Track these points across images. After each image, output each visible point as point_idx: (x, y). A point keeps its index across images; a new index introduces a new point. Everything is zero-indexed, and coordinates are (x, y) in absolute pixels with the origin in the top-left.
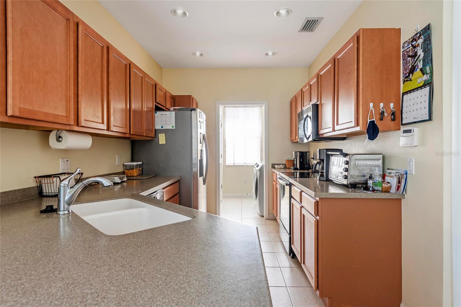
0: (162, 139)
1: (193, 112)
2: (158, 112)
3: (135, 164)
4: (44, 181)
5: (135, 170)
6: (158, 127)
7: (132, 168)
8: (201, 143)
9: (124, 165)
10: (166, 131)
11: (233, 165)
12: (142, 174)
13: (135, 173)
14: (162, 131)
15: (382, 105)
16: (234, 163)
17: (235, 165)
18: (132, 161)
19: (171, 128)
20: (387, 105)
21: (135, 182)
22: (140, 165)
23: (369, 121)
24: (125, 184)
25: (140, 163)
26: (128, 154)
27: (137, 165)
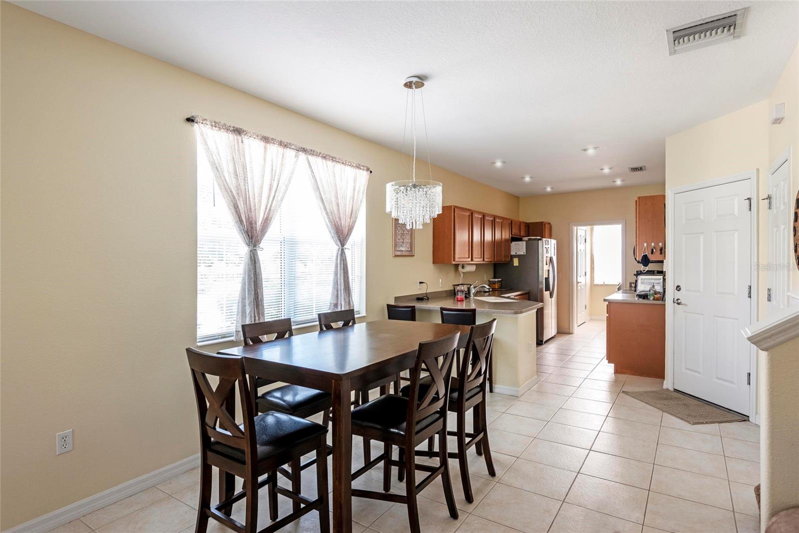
0: (516, 262)
1: (539, 241)
2: (513, 243)
3: (497, 280)
4: (456, 287)
5: (496, 284)
6: (513, 253)
7: (494, 283)
8: (547, 264)
9: (489, 281)
10: (519, 256)
11: (603, 283)
12: (501, 287)
13: (497, 286)
14: (516, 256)
15: (653, 244)
16: (604, 282)
17: (605, 283)
18: (495, 278)
19: (523, 254)
20: (657, 244)
21: (497, 292)
22: (500, 281)
23: (643, 255)
24: (491, 293)
25: (500, 280)
26: (491, 273)
27: (498, 281)
